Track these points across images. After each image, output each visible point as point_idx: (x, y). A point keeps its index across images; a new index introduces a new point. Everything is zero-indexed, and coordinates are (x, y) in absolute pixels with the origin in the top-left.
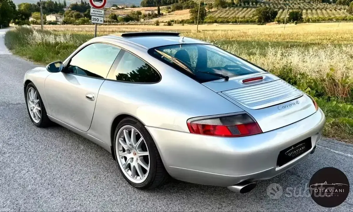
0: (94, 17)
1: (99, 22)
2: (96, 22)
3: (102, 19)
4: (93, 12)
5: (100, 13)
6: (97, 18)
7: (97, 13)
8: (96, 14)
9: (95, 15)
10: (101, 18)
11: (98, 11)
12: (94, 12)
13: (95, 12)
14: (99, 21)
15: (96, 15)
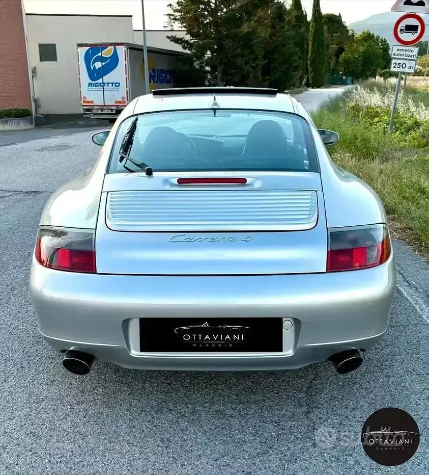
0: (397, 61)
1: (406, 70)
2: (401, 70)
3: (413, 64)
4: (397, 52)
5: (411, 54)
6: (402, 62)
7: (404, 53)
8: (401, 55)
9: (400, 57)
10: (409, 63)
11: (406, 50)
12: (399, 52)
13: (401, 53)
14: (407, 67)
15: (402, 57)
